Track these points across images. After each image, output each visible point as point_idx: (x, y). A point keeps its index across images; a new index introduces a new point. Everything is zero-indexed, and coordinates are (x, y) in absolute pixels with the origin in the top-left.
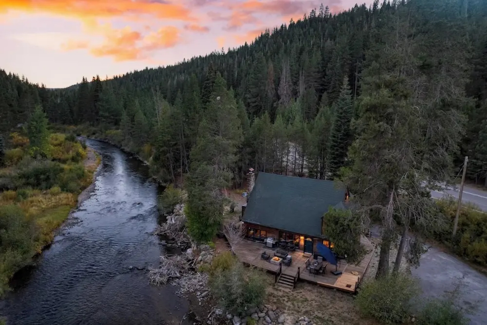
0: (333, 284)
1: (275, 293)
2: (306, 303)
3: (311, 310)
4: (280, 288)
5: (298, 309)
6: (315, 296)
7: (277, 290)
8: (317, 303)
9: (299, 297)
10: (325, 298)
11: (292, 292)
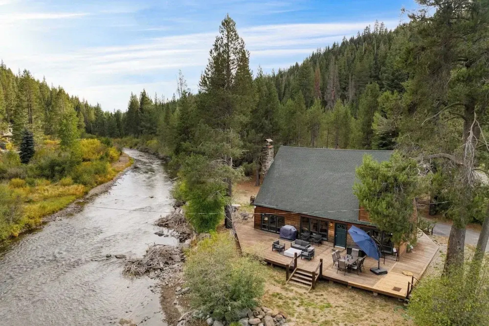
0: (373, 285)
1: (284, 293)
2: (327, 310)
3: (334, 321)
4: (292, 288)
5: (313, 317)
6: (344, 301)
7: (287, 289)
8: (344, 312)
9: (318, 301)
10: (359, 305)
11: (309, 294)
